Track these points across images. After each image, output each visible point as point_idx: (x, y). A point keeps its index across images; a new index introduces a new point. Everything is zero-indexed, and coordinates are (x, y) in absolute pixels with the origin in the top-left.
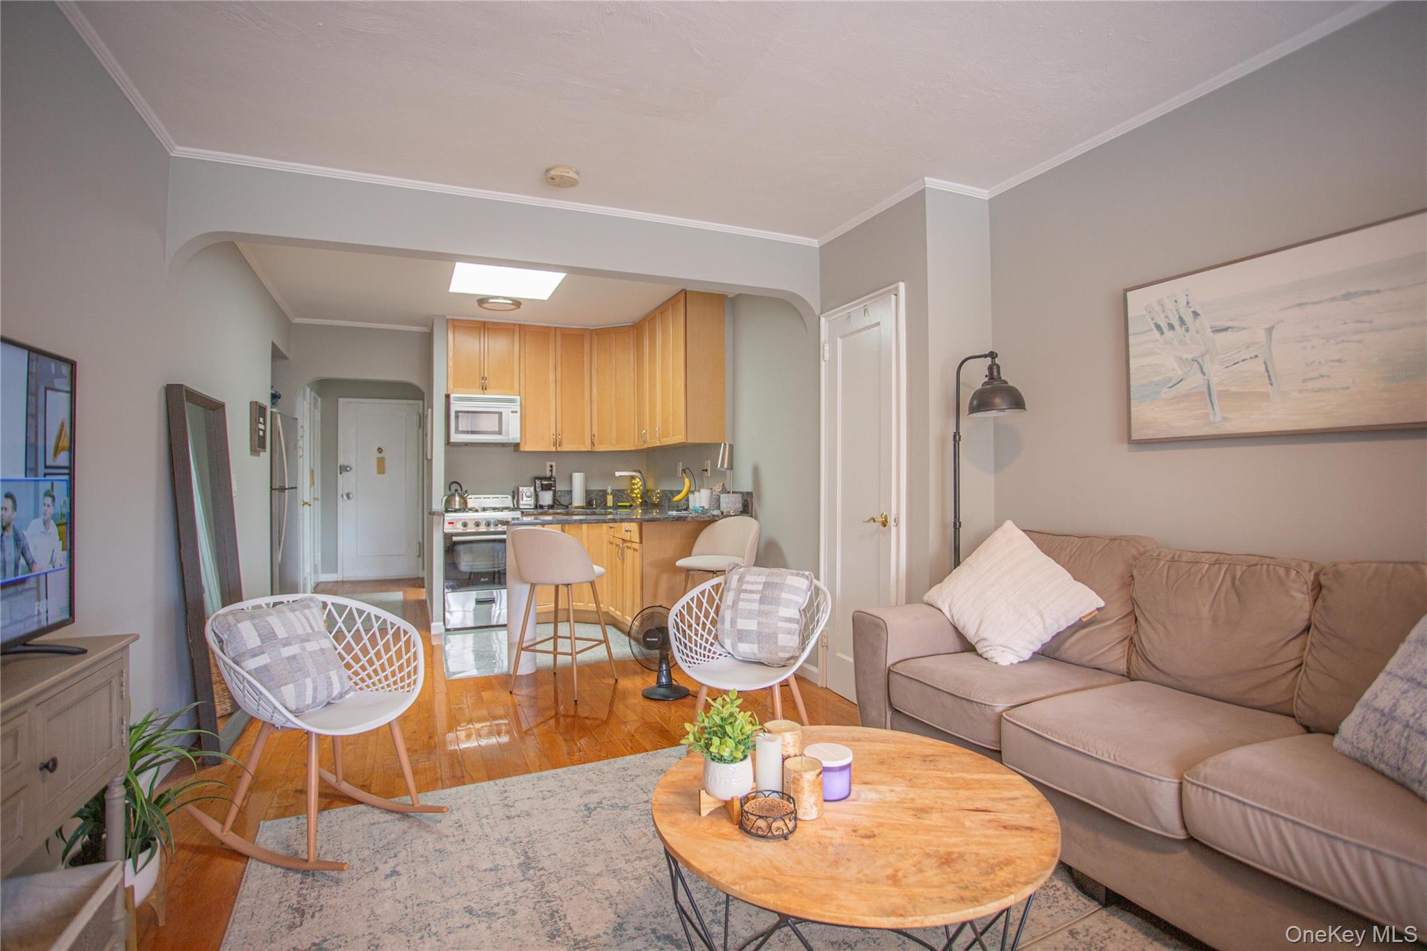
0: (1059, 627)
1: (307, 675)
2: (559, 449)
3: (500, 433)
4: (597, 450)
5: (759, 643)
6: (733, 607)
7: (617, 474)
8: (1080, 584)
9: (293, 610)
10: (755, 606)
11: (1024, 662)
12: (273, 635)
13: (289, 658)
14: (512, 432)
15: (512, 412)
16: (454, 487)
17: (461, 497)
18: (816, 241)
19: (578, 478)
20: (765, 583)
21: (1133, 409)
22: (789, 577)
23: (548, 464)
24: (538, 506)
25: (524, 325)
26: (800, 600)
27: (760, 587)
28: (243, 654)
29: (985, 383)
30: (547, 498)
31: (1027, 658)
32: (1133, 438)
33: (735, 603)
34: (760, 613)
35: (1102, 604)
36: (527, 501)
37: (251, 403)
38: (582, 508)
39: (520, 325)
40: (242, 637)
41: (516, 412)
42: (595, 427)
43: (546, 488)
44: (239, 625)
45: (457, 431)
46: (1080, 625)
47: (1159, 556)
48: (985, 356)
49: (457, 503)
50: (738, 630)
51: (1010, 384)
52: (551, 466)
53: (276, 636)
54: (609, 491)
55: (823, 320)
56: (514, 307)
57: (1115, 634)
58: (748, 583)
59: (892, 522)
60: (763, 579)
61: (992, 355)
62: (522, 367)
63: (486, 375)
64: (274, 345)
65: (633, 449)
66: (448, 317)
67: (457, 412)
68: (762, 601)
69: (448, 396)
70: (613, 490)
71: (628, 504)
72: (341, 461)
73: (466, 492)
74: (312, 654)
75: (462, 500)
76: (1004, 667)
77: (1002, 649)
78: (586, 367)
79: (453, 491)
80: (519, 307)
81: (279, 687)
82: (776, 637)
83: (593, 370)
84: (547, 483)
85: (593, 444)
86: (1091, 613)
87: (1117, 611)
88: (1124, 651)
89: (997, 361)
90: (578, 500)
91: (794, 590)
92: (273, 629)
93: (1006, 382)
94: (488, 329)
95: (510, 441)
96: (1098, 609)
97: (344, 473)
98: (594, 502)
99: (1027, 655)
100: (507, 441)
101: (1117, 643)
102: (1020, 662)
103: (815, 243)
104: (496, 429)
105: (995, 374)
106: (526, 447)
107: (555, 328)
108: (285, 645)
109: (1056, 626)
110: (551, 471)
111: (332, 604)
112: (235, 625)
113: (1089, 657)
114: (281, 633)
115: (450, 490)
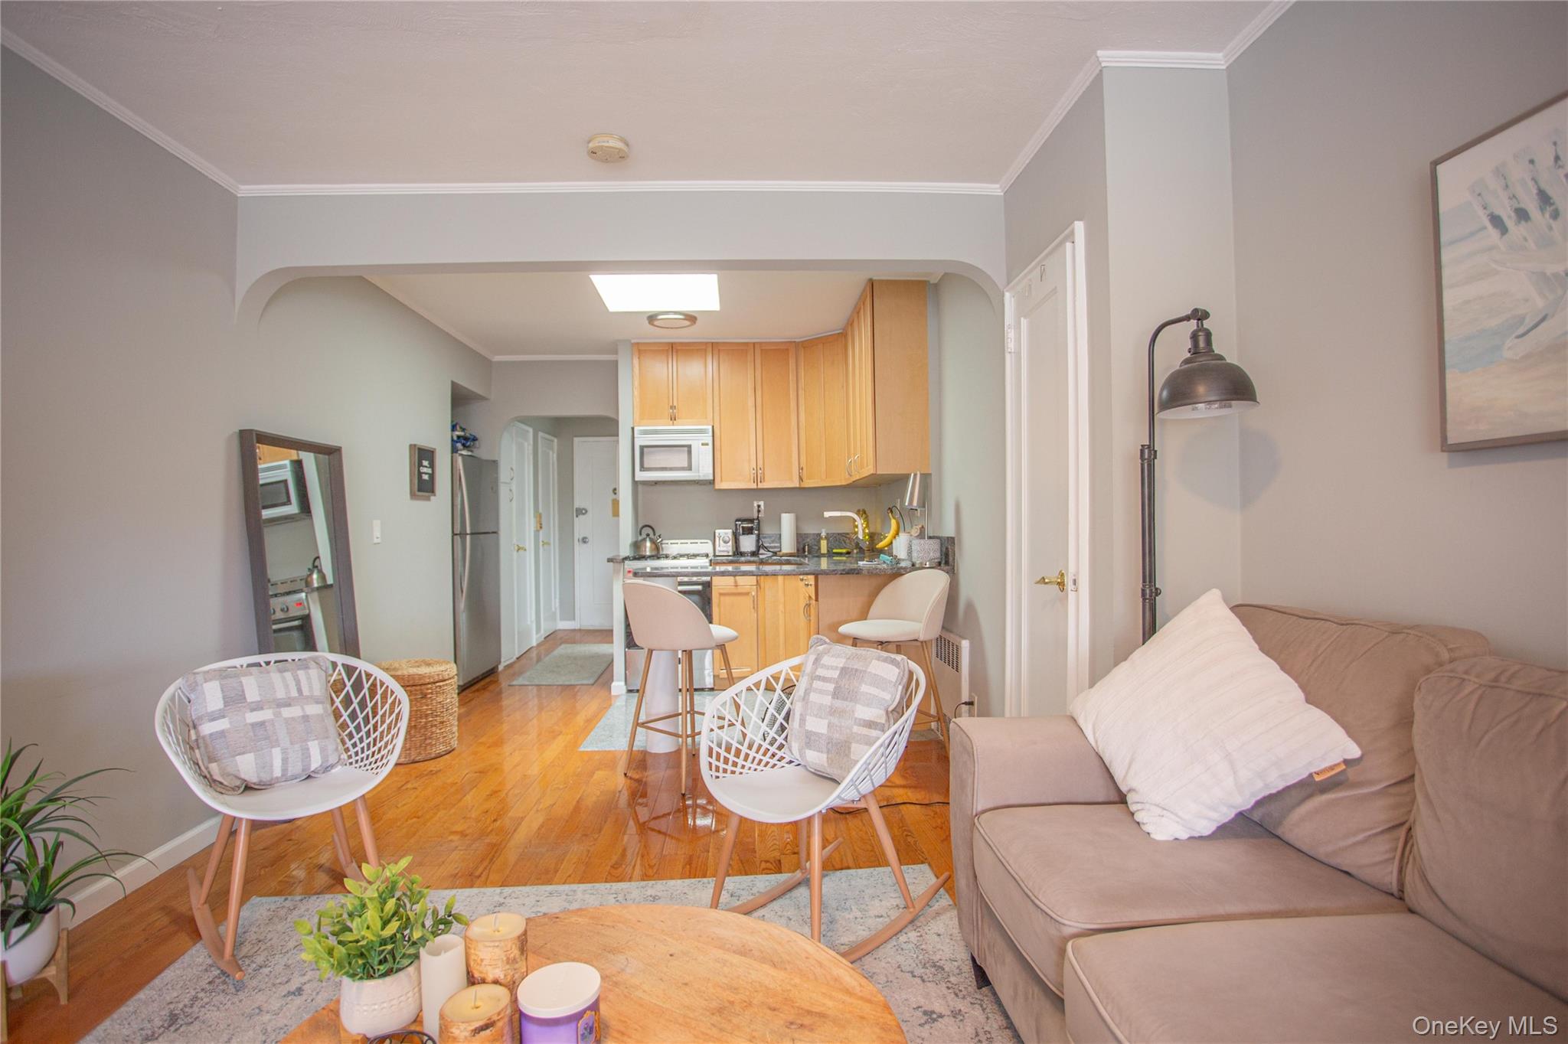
0: (1266, 786)
1: (276, 743)
2: (760, 486)
3: (689, 468)
4: (807, 486)
5: (828, 753)
6: (804, 699)
7: (827, 514)
8: (1316, 713)
9: (281, 671)
10: (827, 700)
11: (1201, 838)
12: (242, 697)
13: (254, 725)
14: (703, 468)
15: (703, 444)
16: (648, 530)
17: (653, 542)
18: (998, 186)
19: (787, 521)
20: (843, 669)
21: (1449, 385)
22: (875, 662)
23: (755, 505)
24: (738, 552)
25: (717, 343)
26: (888, 697)
27: (835, 674)
28: (200, 718)
29: (1187, 361)
30: (748, 543)
31: (1207, 832)
32: (1450, 442)
33: (807, 692)
34: (832, 711)
35: (1355, 752)
36: (725, 548)
37: (411, 446)
38: (791, 555)
39: (712, 343)
40: (205, 699)
41: (707, 444)
42: (803, 458)
43: (748, 531)
44: (205, 685)
45: (643, 468)
46: (1309, 787)
47: (1466, 672)
48: (1187, 318)
49: (648, 549)
50: (807, 732)
51: (1228, 361)
52: (759, 506)
53: (245, 698)
54: (823, 534)
55: (1007, 295)
56: (687, 323)
57: (1378, 813)
58: (824, 666)
59: (1070, 586)
60: (841, 662)
61: (1200, 315)
62: (716, 393)
63: (675, 404)
64: (454, 385)
65: (844, 483)
66: (633, 341)
67: (642, 448)
68: (836, 694)
69: (633, 429)
70: (827, 534)
71: (844, 551)
72: (577, 504)
73: (660, 536)
74: (288, 721)
75: (654, 546)
76: (1158, 842)
77: (1159, 811)
78: (792, 386)
79: (644, 536)
80: (695, 323)
81: (234, 756)
82: (849, 748)
83: (800, 392)
84: (749, 525)
85: (801, 479)
86: (1332, 768)
87: (1383, 770)
88: (1395, 849)
89: (1206, 324)
90: (788, 545)
91: (878, 682)
92: (243, 691)
93: (1221, 358)
94: (677, 352)
95: (702, 478)
96: (1346, 762)
97: (581, 517)
98: (806, 548)
99: (1206, 828)
100: (697, 478)
101: (1382, 832)
102: (1191, 838)
103: (995, 189)
104: (685, 464)
105: (1202, 344)
106: (719, 485)
107: (754, 343)
108: (253, 710)
109: (1260, 784)
110: (759, 511)
111: (343, 665)
112: (202, 685)
113: (1330, 848)
114: (252, 694)
115: (641, 534)
